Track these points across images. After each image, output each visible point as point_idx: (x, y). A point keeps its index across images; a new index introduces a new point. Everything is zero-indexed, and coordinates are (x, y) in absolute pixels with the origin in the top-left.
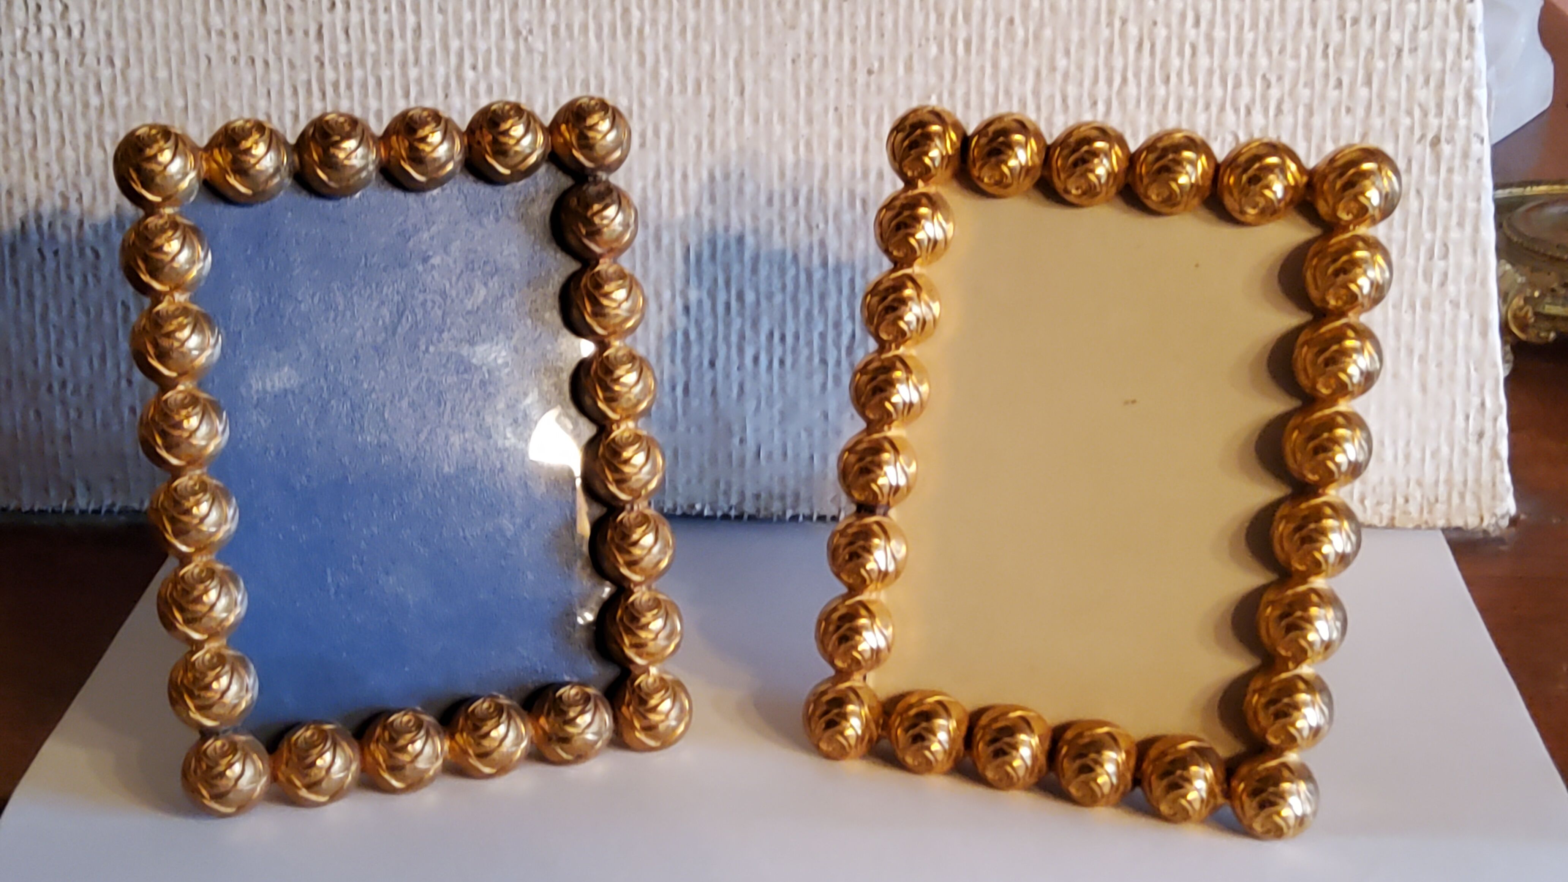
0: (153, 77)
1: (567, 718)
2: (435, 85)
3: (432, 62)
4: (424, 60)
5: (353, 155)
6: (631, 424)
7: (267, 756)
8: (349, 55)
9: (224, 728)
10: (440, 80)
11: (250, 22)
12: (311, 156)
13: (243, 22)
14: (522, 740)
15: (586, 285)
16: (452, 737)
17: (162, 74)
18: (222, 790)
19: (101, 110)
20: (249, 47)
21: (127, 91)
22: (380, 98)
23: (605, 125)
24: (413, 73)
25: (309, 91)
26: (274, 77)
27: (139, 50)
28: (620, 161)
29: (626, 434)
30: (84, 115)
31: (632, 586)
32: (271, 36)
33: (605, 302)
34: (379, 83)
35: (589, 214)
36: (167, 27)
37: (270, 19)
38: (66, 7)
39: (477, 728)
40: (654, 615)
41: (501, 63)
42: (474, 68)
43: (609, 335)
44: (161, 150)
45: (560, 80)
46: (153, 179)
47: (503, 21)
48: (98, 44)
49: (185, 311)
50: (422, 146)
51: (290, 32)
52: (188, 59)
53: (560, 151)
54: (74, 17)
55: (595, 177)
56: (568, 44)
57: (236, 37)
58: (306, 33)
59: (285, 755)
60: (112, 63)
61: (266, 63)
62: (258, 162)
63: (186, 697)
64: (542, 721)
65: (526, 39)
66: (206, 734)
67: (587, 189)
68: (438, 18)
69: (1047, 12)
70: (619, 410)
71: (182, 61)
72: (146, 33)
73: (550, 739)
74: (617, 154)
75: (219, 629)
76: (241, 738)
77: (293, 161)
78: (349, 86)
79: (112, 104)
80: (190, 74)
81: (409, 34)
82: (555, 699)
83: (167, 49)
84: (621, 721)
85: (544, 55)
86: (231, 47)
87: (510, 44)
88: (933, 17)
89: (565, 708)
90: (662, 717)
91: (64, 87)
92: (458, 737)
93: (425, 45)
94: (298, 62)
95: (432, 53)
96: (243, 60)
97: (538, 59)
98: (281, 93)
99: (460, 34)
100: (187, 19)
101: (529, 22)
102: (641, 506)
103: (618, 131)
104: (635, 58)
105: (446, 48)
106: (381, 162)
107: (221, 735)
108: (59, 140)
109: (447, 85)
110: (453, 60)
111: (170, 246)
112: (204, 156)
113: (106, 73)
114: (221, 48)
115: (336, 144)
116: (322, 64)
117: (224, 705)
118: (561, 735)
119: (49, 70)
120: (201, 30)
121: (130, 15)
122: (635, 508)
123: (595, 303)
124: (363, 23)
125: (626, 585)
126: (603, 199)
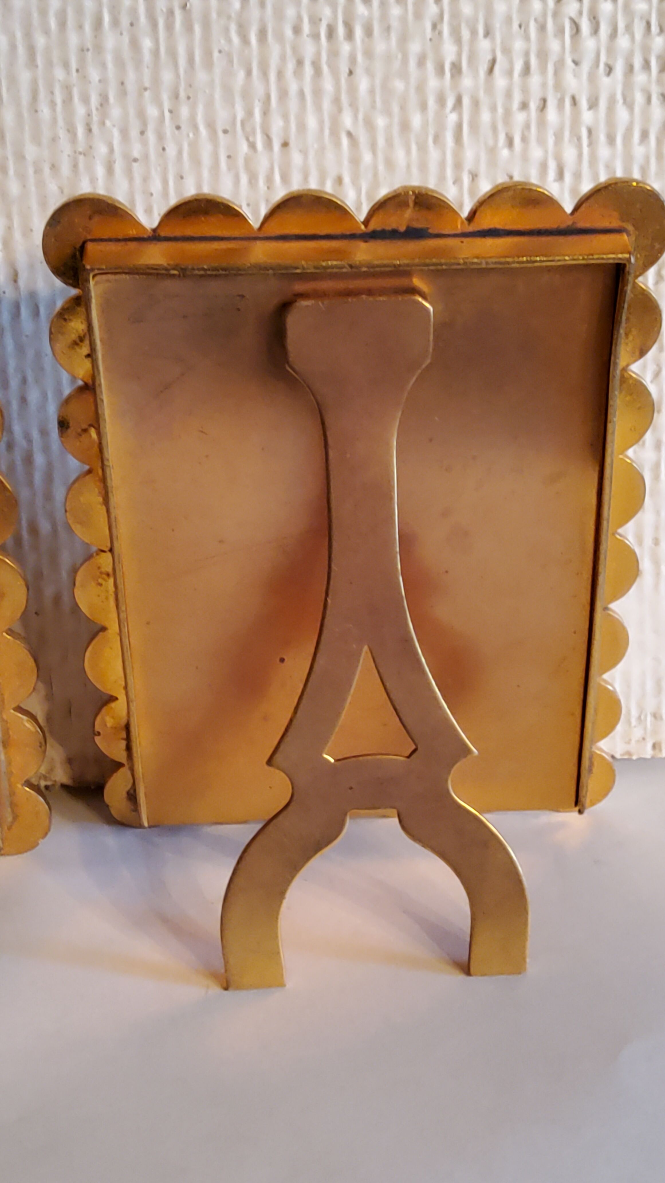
69: (381, 168)
88: (244, 179)
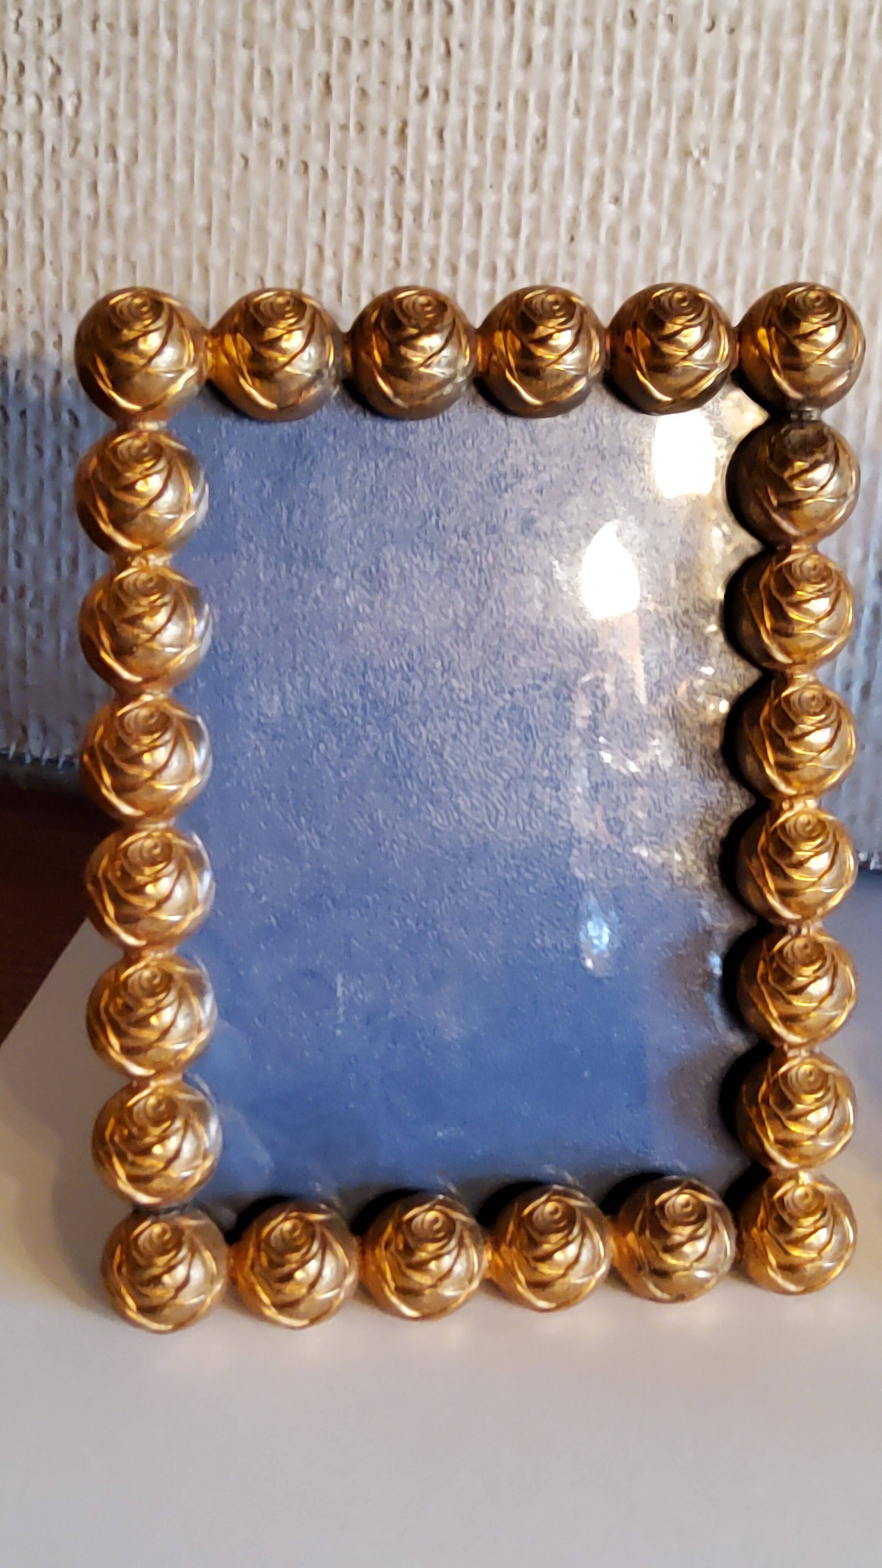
0: (168, 178)
1: (670, 1242)
2: (557, 222)
3: (556, 188)
4: (546, 184)
5: (435, 359)
6: (811, 803)
7: (224, 1249)
8: (441, 168)
9: (166, 1206)
10: (565, 214)
11: (307, 111)
12: (370, 354)
13: (297, 109)
14: (599, 1266)
15: (767, 587)
16: (496, 1248)
17: (180, 176)
18: (155, 1302)
19: (94, 221)
20: (302, 147)
21: (132, 198)
22: (477, 235)
23: (828, 335)
24: (528, 201)
25: (379, 218)
26: (333, 192)
27: (153, 140)
28: (843, 391)
29: (803, 818)
30: (72, 227)
31: (786, 1048)
32: (335, 134)
33: (794, 615)
34: (478, 212)
35: (786, 475)
36: (192, 110)
37: (336, 107)
38: (58, 70)
39: (534, 1244)
40: (817, 1100)
41: (656, 196)
42: (617, 200)
43: (795, 663)
44: (145, 334)
45: (739, 228)
46: (129, 378)
47: (667, 134)
48: (98, 128)
49: (161, 585)
50: (540, 352)
51: (362, 128)
52: (218, 155)
53: (751, 368)
54: (68, 84)
55: (801, 413)
56: (758, 175)
57: (286, 130)
58: (383, 132)
59: (251, 1252)
60: (114, 156)
61: (324, 171)
62: (288, 363)
63: (115, 1160)
64: (631, 1237)
65: (698, 163)
66: (140, 1213)
67: (787, 432)
68: (574, 123)
70: (796, 783)
71: (209, 160)
72: (163, 115)
73: (640, 1269)
74: (841, 381)
75: (172, 1063)
76: (188, 1223)
77: (344, 360)
78: (436, 215)
79: (110, 214)
80: (218, 178)
81: (529, 145)
82: (654, 1209)
83: (190, 141)
84: (748, 1247)
85: (722, 189)
86: (277, 146)
87: (672, 169)
89: (667, 1227)
90: (813, 1255)
91: (48, 183)
92: (504, 1248)
93: (550, 161)
94: (368, 173)
95: (559, 174)
96: (292, 165)
97: (711, 193)
98: (340, 216)
99: (602, 149)
100: (220, 100)
101: (704, 138)
102: (812, 929)
103: (847, 344)
104: (855, 202)
105: (579, 168)
106: (476, 370)
107: (162, 1217)
108: (37, 260)
109: (574, 221)
110: (588, 185)
111: (147, 484)
112: (210, 345)
113: (105, 169)
114: (263, 145)
115: (410, 341)
116: (401, 179)
117: (169, 1178)
118: (657, 1265)
119: (30, 159)
120: (238, 115)
121: (143, 89)
122: (804, 931)
123: (780, 614)
124: (465, 122)
125: (777, 1044)
126: (812, 453)
